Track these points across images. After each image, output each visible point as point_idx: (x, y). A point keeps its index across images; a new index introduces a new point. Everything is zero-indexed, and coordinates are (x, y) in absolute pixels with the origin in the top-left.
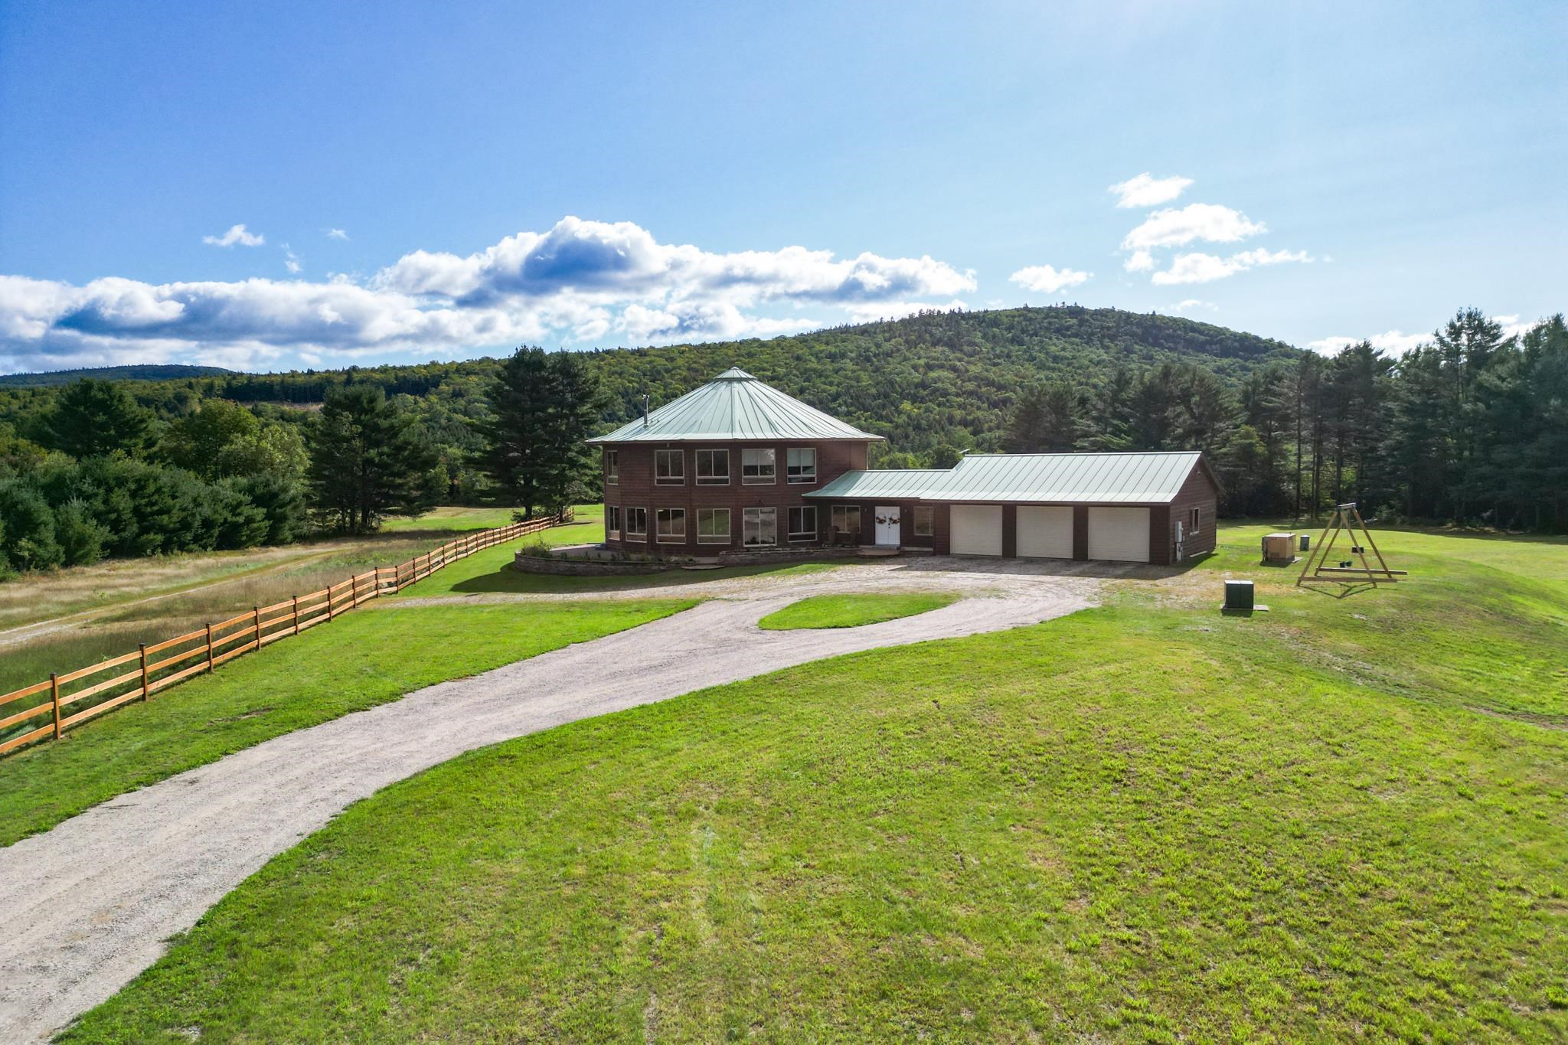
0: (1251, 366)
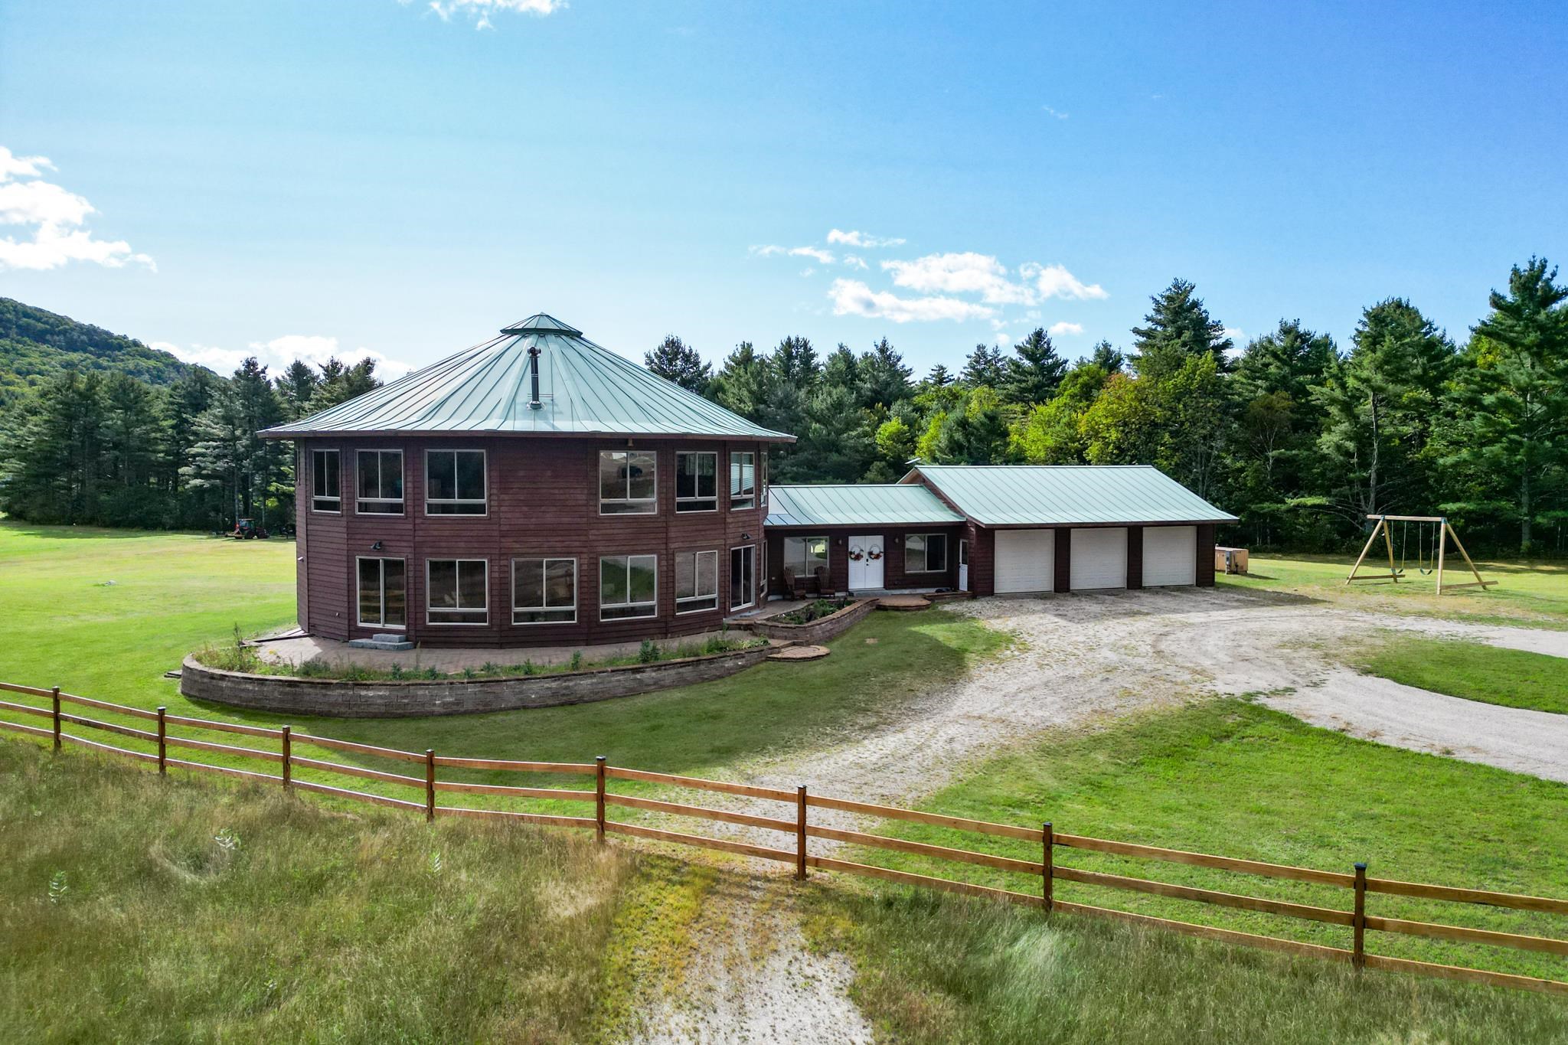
0: (105, 364)
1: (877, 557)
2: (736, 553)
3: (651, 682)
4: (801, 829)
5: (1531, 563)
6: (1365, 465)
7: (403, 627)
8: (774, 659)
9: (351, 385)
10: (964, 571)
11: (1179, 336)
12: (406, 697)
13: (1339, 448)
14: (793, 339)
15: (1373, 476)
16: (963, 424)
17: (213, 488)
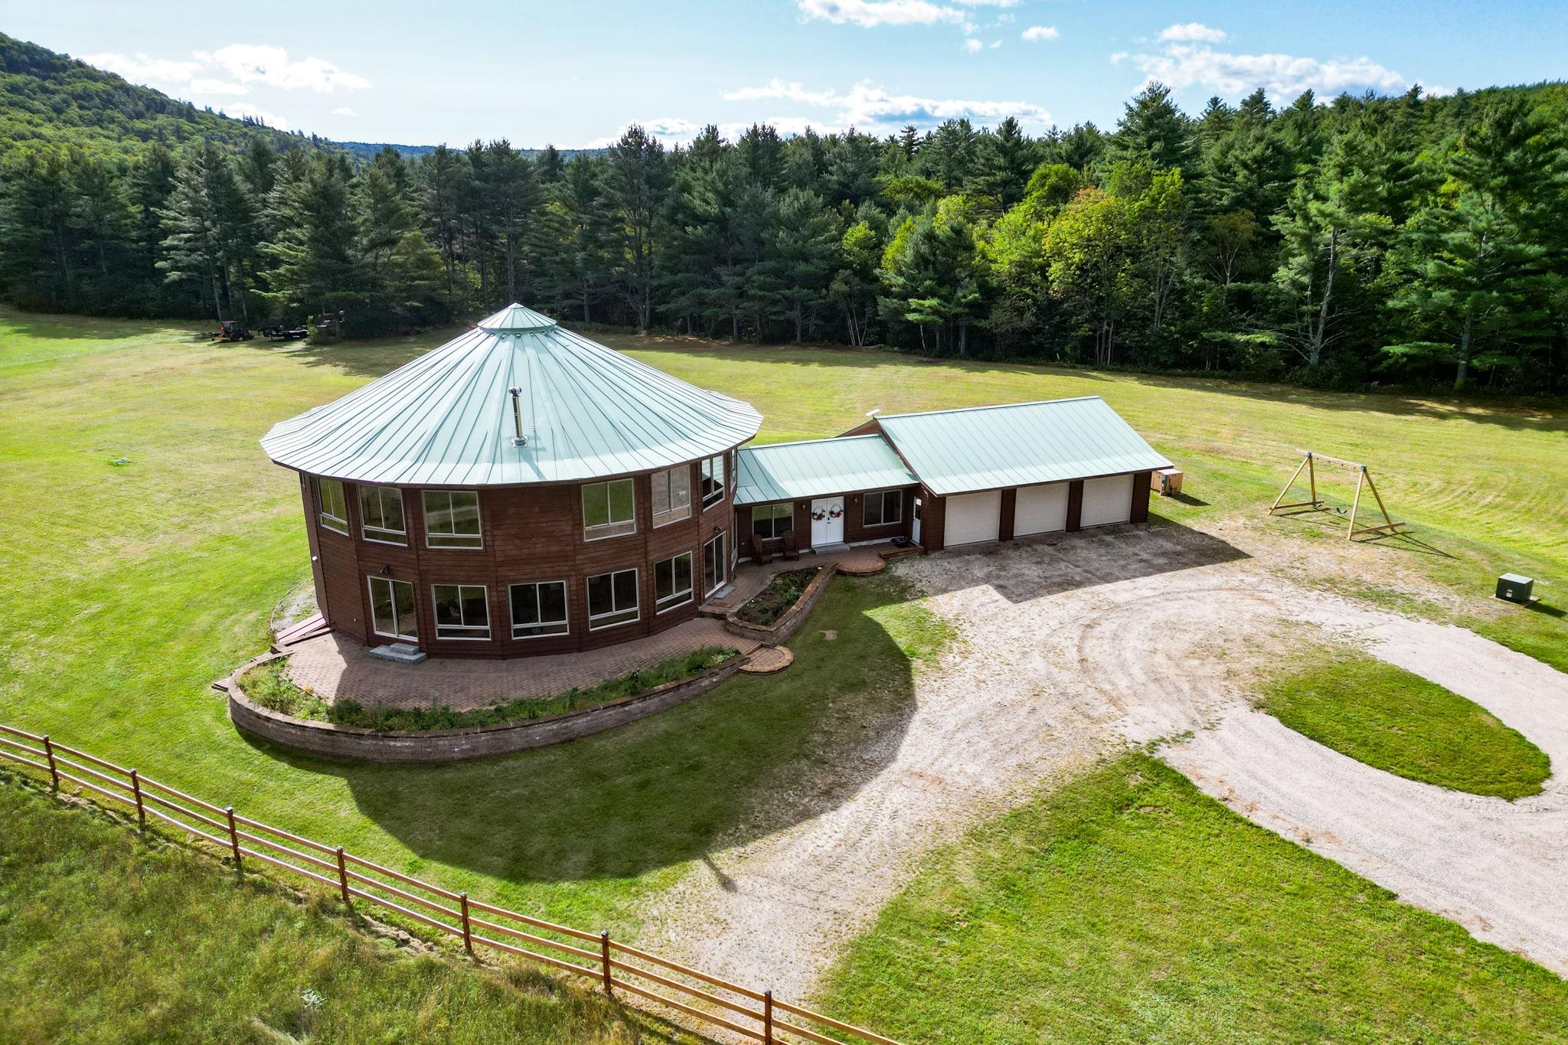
1: (838, 515)
2: (709, 548)
3: (637, 711)
4: (768, 1020)
5: (1461, 404)
6: (1317, 296)
7: (415, 639)
8: (745, 672)
9: (315, 186)
10: (917, 525)
11: (1149, 147)
12: (429, 747)
13: (1294, 283)
14: (759, 126)
15: (1325, 307)
16: (930, 237)
17: (190, 280)
